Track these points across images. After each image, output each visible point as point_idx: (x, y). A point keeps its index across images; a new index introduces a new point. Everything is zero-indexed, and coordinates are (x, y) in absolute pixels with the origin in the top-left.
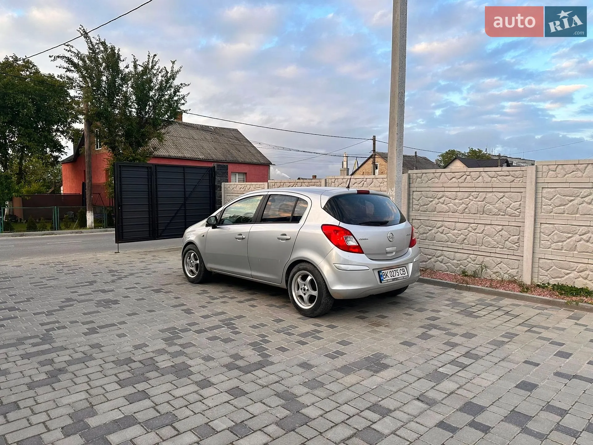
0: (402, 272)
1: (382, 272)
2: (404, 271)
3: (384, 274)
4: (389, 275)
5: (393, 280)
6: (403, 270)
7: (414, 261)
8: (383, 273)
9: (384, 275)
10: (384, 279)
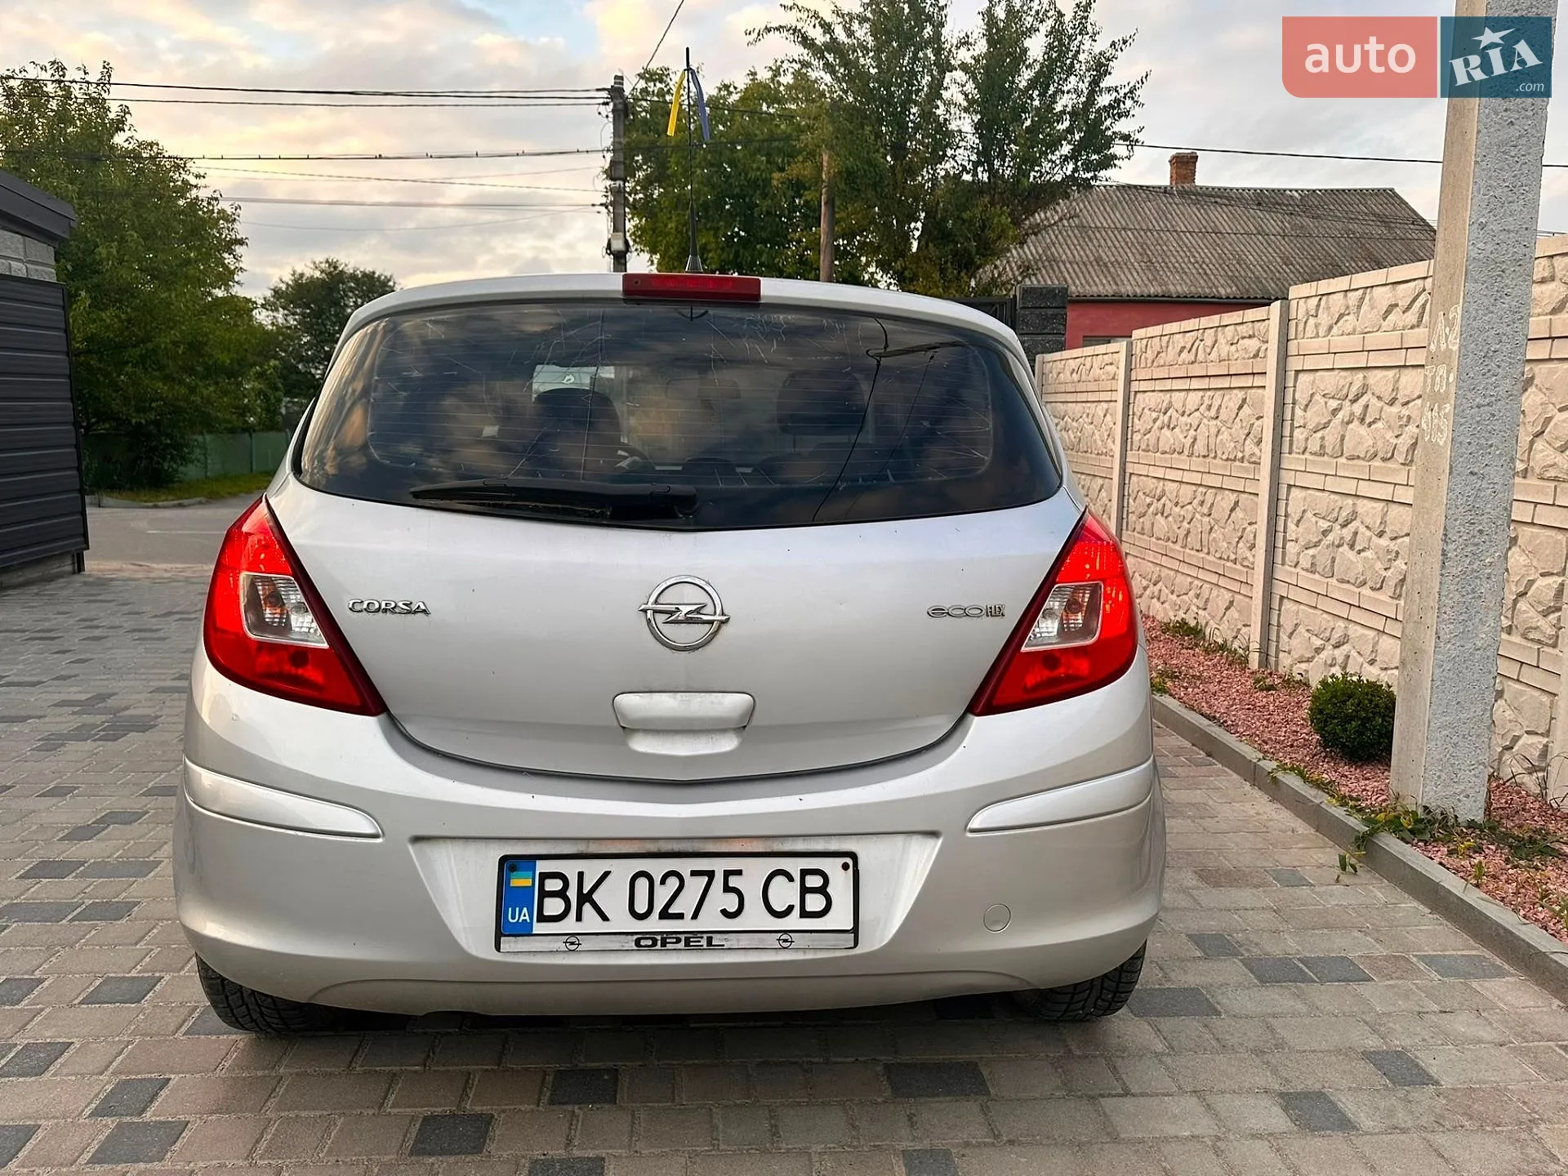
0: (784, 894)
1: (542, 867)
2: (822, 890)
3: (553, 885)
4: (612, 897)
5: (662, 940)
6: (814, 881)
7: (975, 823)
8: (544, 876)
9: (562, 894)
10: (538, 928)
